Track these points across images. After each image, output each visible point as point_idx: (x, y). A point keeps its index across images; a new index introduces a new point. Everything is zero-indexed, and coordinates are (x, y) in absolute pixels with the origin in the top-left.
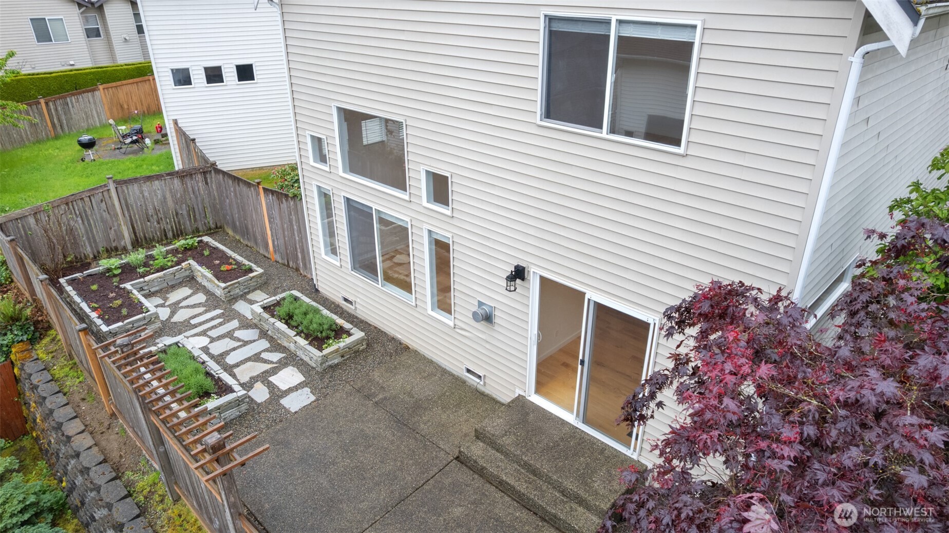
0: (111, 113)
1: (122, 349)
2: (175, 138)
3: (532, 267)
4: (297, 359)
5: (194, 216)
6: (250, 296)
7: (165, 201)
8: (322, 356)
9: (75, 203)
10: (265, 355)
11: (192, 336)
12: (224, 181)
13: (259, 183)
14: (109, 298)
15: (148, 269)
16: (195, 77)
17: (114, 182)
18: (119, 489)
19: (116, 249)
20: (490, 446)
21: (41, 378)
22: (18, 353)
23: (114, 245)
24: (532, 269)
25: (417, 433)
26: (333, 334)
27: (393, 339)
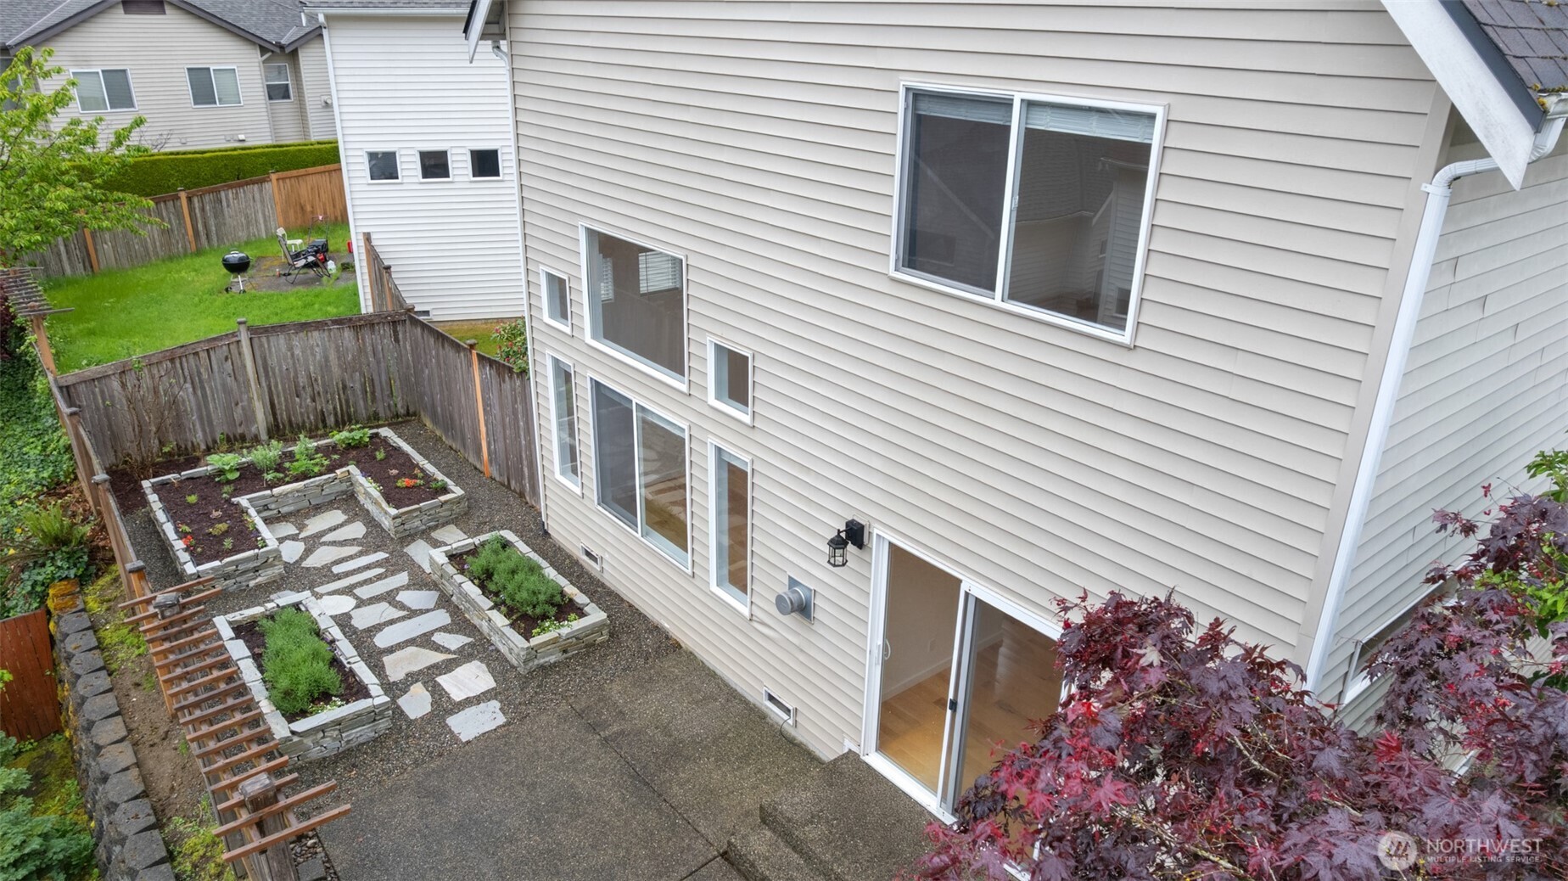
0: (286, 218)
1: (162, 612)
2: (365, 264)
3: (876, 525)
4: (490, 648)
5: (373, 393)
6: (435, 535)
7: (326, 365)
8: (528, 648)
9: (184, 359)
10: (439, 638)
11: (329, 594)
12: (423, 338)
13: (472, 346)
14: (211, 519)
15: (282, 475)
16: (405, 166)
17: (249, 329)
18: (154, 846)
19: (243, 438)
20: (782, 838)
21: (81, 643)
22: (57, 597)
23: (240, 430)
24: (877, 530)
25: (665, 800)
26: (553, 611)
27: (657, 629)
